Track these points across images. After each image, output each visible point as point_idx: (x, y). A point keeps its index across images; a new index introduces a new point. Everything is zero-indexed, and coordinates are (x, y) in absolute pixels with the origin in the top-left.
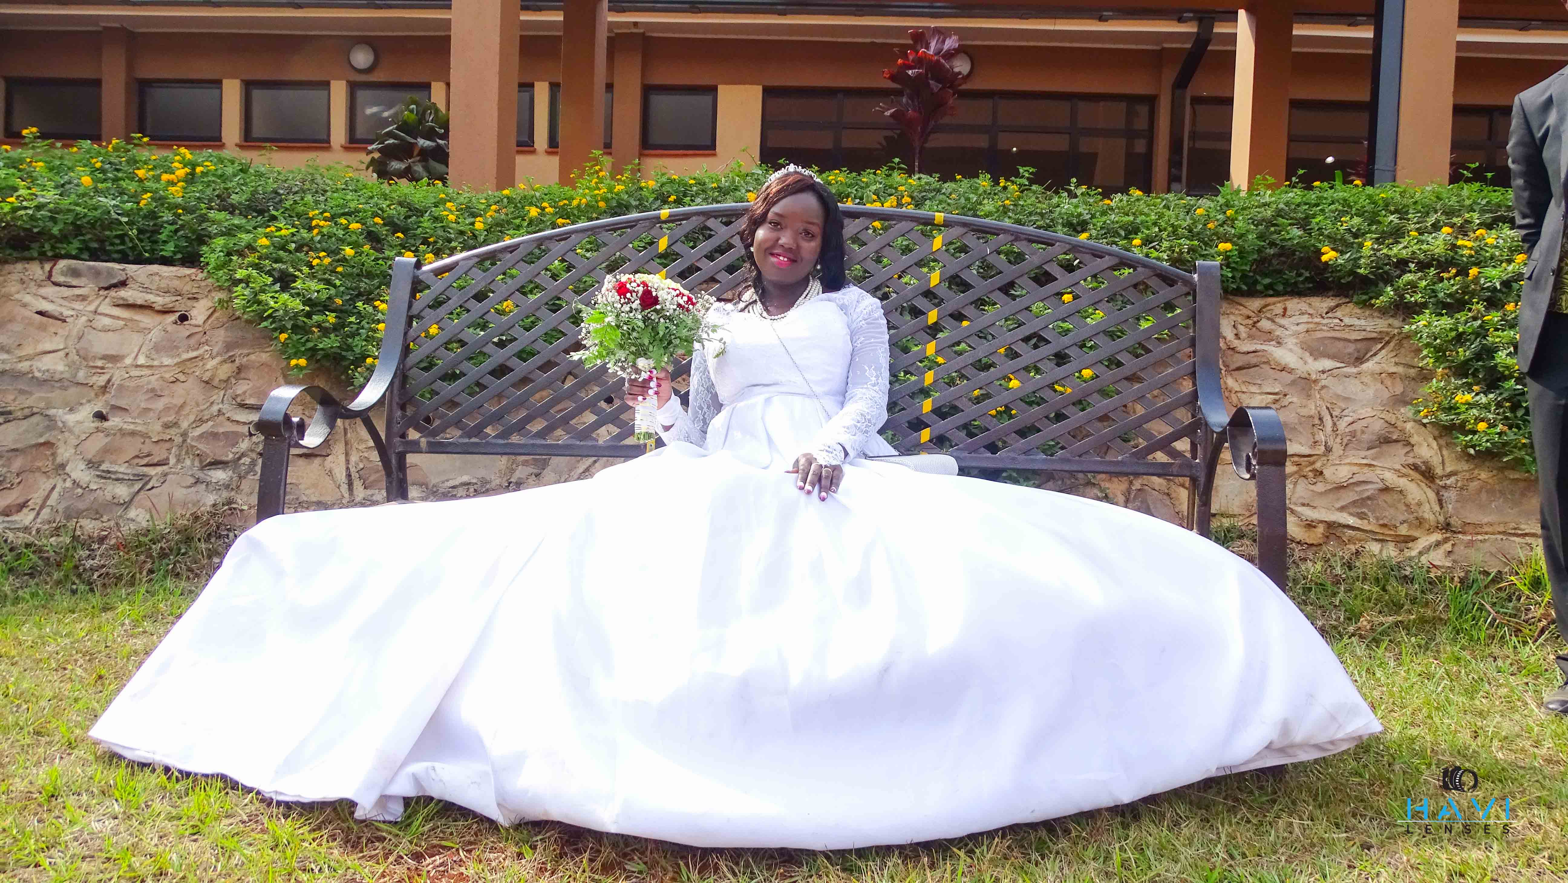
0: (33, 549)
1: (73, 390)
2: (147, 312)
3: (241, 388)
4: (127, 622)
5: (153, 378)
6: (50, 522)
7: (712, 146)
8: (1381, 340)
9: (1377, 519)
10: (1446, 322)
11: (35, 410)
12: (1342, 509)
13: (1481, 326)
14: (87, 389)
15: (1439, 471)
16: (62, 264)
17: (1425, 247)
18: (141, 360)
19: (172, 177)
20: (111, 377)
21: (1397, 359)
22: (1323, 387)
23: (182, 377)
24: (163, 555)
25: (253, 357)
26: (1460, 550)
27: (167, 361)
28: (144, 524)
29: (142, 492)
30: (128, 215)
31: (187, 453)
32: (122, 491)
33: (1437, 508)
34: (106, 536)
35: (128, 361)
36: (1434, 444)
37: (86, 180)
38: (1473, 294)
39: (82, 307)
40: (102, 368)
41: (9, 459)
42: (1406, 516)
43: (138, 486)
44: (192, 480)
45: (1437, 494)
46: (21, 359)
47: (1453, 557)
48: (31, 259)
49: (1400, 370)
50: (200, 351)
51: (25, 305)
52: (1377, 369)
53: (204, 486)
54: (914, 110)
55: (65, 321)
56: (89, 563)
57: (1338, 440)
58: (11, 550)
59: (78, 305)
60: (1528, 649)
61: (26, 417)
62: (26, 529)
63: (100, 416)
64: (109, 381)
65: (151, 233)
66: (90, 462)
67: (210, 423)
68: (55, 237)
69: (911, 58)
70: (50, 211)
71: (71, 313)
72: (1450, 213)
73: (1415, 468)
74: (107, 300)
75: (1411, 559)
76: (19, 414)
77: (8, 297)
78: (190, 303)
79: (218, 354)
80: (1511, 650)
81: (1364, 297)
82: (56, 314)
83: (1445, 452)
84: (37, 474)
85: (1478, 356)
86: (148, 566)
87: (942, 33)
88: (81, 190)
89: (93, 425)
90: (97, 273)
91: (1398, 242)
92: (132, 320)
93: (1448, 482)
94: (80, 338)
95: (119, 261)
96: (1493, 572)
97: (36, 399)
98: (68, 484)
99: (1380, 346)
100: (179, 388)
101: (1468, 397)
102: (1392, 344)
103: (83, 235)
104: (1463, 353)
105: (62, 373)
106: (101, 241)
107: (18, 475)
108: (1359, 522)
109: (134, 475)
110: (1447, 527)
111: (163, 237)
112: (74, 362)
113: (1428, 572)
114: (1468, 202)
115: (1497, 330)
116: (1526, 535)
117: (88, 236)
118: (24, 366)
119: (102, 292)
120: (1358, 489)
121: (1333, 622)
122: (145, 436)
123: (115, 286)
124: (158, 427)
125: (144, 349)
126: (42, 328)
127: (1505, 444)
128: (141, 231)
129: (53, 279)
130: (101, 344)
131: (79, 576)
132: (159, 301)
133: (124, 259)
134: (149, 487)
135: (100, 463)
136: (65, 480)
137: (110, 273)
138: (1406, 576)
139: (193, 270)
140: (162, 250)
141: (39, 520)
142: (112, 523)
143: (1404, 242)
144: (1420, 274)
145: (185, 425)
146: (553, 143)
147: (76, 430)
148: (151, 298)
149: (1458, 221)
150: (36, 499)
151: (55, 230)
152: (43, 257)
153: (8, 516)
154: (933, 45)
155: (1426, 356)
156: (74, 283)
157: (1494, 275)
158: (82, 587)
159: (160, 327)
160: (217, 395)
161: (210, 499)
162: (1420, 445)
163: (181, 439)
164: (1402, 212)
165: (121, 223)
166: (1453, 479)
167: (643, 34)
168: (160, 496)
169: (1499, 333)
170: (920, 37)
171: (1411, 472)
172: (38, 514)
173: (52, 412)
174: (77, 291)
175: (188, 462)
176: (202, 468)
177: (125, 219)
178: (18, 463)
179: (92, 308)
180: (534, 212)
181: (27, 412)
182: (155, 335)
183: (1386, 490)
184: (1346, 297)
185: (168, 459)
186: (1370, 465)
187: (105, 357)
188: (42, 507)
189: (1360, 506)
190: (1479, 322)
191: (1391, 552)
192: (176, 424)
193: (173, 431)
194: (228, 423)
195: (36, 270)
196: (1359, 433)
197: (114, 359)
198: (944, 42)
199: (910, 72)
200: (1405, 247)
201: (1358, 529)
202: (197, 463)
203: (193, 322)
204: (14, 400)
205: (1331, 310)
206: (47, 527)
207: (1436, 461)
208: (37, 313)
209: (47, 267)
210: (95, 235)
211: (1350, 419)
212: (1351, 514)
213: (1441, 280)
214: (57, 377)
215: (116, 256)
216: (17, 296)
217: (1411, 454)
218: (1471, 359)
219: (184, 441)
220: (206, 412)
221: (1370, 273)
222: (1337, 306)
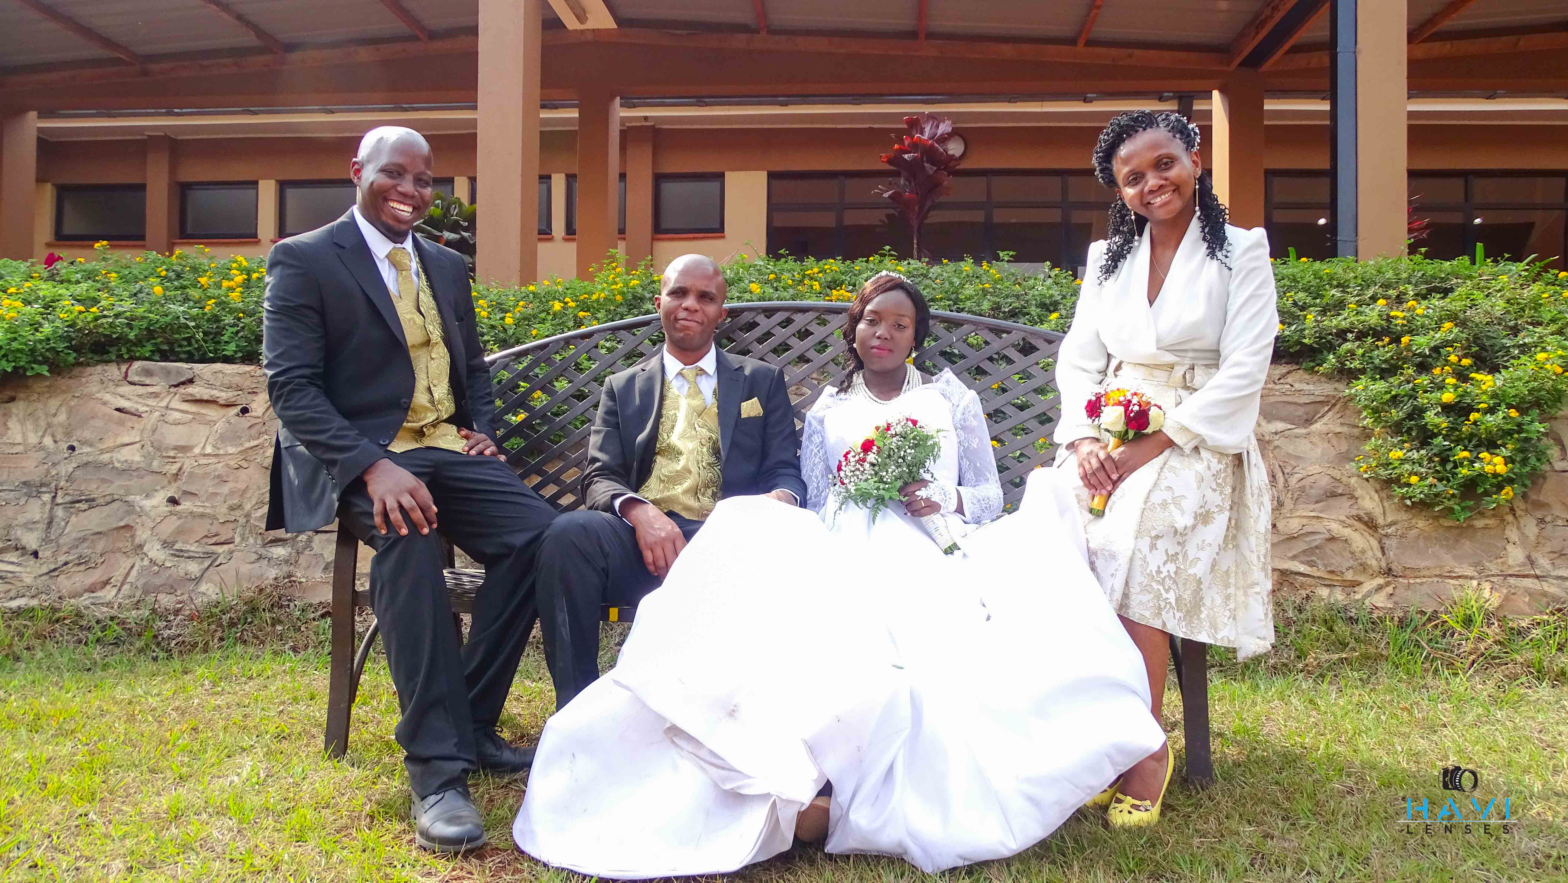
0: (116, 621)
1: (148, 479)
2: (212, 406)
4: (206, 682)
5: (219, 466)
6: (130, 597)
7: (721, 229)
8: (1330, 403)
9: (1325, 566)
10: (1380, 386)
11: (116, 497)
12: (1294, 558)
13: (1413, 389)
14: (160, 477)
15: (1381, 521)
16: (137, 365)
17: (1362, 318)
18: (209, 450)
19: (232, 283)
20: (183, 465)
21: (1342, 420)
22: (1276, 447)
23: (244, 464)
24: (232, 624)
26: (1400, 591)
27: (231, 450)
28: (214, 597)
29: (211, 568)
30: (195, 320)
31: (251, 532)
32: (194, 568)
33: (1379, 554)
34: (181, 608)
35: (197, 451)
36: (1376, 497)
37: (158, 290)
38: (1405, 360)
39: (155, 404)
40: (174, 458)
41: (93, 541)
42: (1351, 563)
43: (207, 563)
44: (255, 557)
45: (1380, 542)
46: (102, 452)
47: (1395, 598)
48: (109, 362)
49: (1345, 429)
50: (261, 440)
51: (105, 403)
52: (1325, 429)
53: (266, 561)
54: (911, 192)
55: (140, 416)
56: (166, 633)
57: (1289, 495)
58: (98, 622)
59: (152, 402)
60: (1458, 680)
61: (108, 504)
62: (109, 604)
63: (173, 501)
64: (180, 469)
65: (215, 335)
66: (165, 542)
68: (130, 341)
69: (906, 143)
70: (126, 318)
71: (145, 409)
72: (1386, 286)
73: (1359, 519)
74: (177, 396)
75: (1357, 601)
76: (101, 501)
77: (90, 396)
78: (250, 397)
80: (1443, 682)
81: (1312, 364)
82: (133, 410)
83: (1386, 504)
84: (118, 555)
85: (1410, 416)
86: (218, 634)
87: (936, 118)
88: (153, 298)
89: (167, 509)
90: (168, 373)
91: (1339, 314)
92: (198, 414)
93: (1389, 531)
94: (154, 431)
95: (186, 361)
96: (1429, 611)
97: (116, 487)
98: (146, 562)
99: (1326, 408)
100: (242, 474)
101: (1400, 454)
102: (1338, 407)
103: (155, 338)
104: (1396, 414)
105: (139, 463)
106: (170, 343)
107: (101, 555)
108: (1309, 569)
109: (204, 553)
110: (1389, 572)
111: (225, 338)
112: (149, 453)
113: (1371, 613)
114: (1404, 275)
115: (1426, 392)
116: (1460, 577)
117: (160, 340)
118: (106, 457)
119: (173, 390)
120: (1307, 539)
121: (1284, 661)
122: (214, 517)
123: (183, 383)
124: (224, 509)
125: (211, 440)
126: (121, 423)
127: (1437, 495)
128: (205, 333)
129: (129, 379)
130: (173, 436)
131: (158, 644)
132: (223, 396)
133: (190, 359)
134: (217, 563)
135: (174, 543)
136: (142, 559)
137: (179, 372)
138: (1351, 618)
139: (252, 367)
140: (224, 350)
141: (120, 596)
142: (186, 597)
143: (1345, 314)
144: (1357, 343)
145: (248, 507)
146: (570, 231)
147: (152, 514)
148: (216, 393)
149: (1392, 293)
150: (118, 576)
151: (132, 336)
152: (120, 359)
153: (93, 592)
154: (927, 129)
155: (1366, 417)
156: (147, 382)
157: (1422, 343)
158: (162, 655)
159: (224, 420)
161: (272, 573)
162: (1363, 498)
163: (245, 520)
164: (1343, 286)
165: (188, 327)
166: (1393, 528)
167: (653, 126)
168: (228, 570)
169: (1427, 395)
170: (915, 123)
171: (1355, 523)
172: (119, 590)
173: (131, 498)
174: (150, 389)
175: (251, 540)
176: (264, 545)
177: (193, 324)
178: (100, 546)
179: (164, 404)
180: (557, 306)
181: (108, 499)
182: (220, 426)
183: (1332, 539)
184: (1297, 364)
185: (233, 538)
186: (1318, 517)
187: (176, 448)
188: (122, 584)
189: (1310, 555)
190: (1411, 385)
191: (1339, 596)
192: (240, 506)
193: (238, 513)
195: (114, 371)
196: (1307, 488)
197: (184, 449)
198: (937, 127)
199: (906, 156)
200: (1345, 319)
201: (1308, 576)
202: (259, 541)
203: (254, 414)
204: (97, 488)
205: (1283, 376)
206: (127, 601)
207: (1377, 512)
208: (117, 410)
209: (124, 368)
210: (165, 338)
211: (1299, 476)
212: (1302, 563)
213: (1377, 347)
214: (134, 467)
215: (183, 356)
216: (98, 395)
217: (1355, 507)
218: (1404, 419)
219: (247, 521)
221: (1316, 343)
222: (1289, 372)
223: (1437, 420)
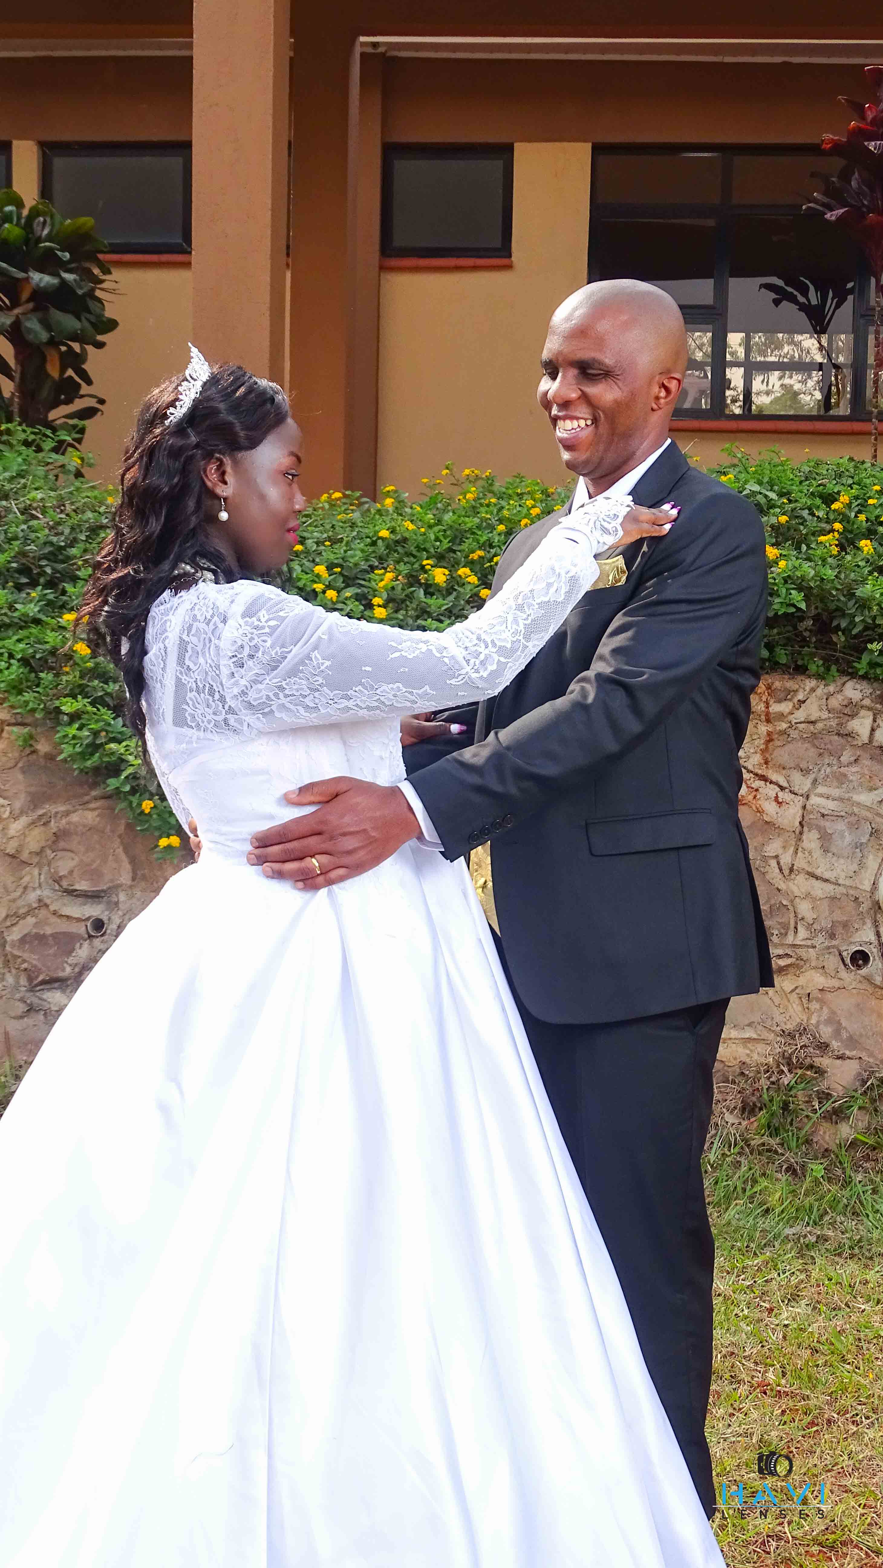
7: (506, 251)
69: (870, 115)
167: (383, 54)
199: (872, 146)
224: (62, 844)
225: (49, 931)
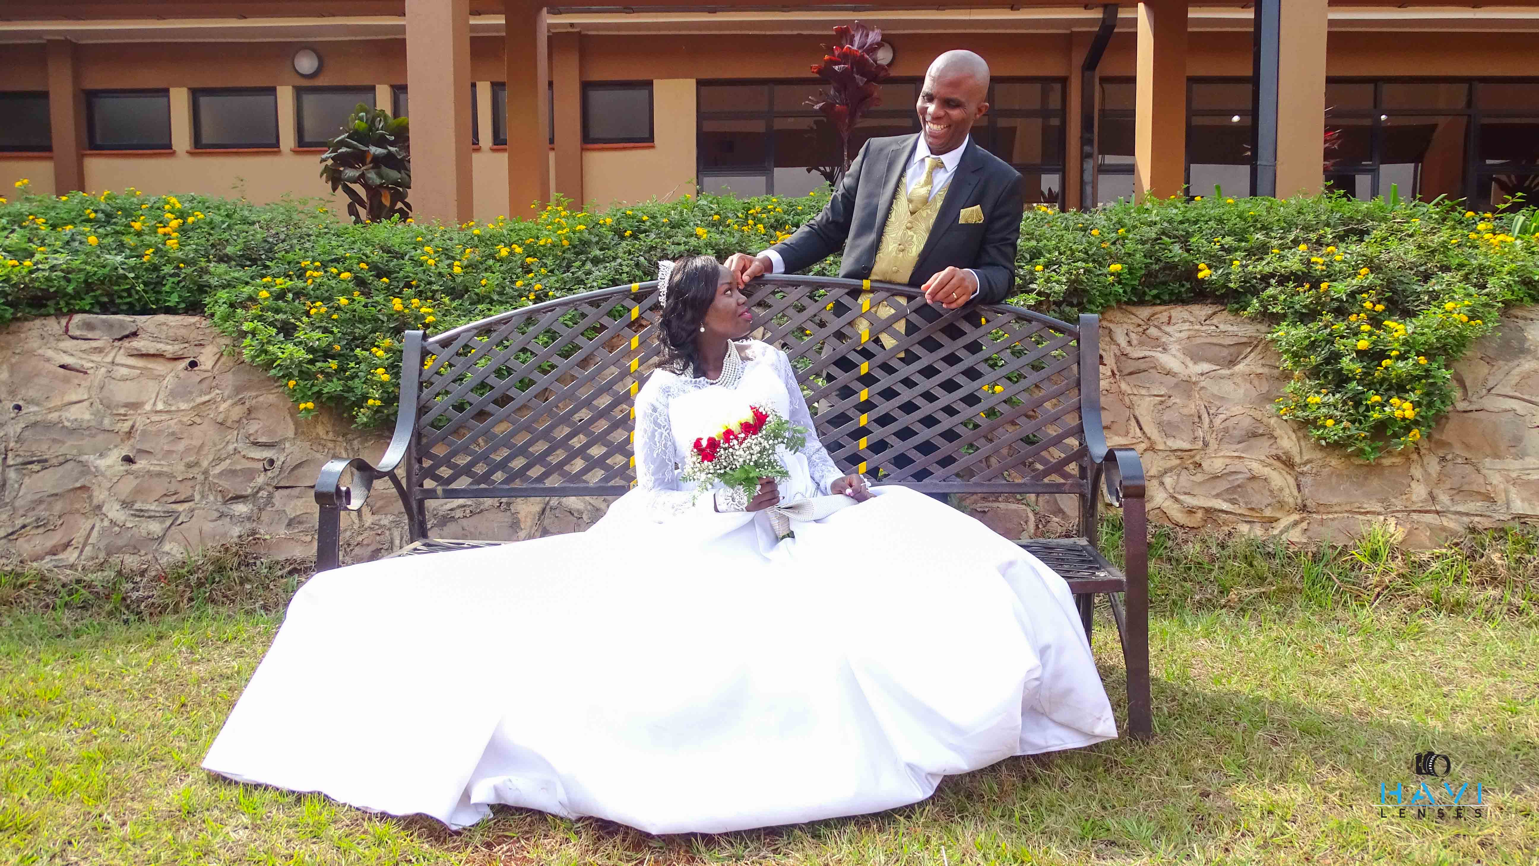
0: (83, 584)
1: (101, 437)
2: (161, 360)
3: (253, 427)
4: (184, 649)
5: (172, 422)
6: (93, 559)
7: (650, 138)
8: (1252, 344)
9: (1246, 503)
10: (1301, 331)
11: (69, 457)
12: (1217, 496)
13: (1330, 334)
14: (112, 435)
15: (1297, 460)
16: (77, 318)
17: (1284, 264)
18: (160, 406)
19: (167, 230)
20: (134, 423)
21: (1263, 361)
22: (1202, 388)
23: (198, 420)
24: (200, 584)
25: (261, 399)
26: (1315, 527)
27: (183, 406)
28: (179, 557)
29: (173, 528)
30: (133, 271)
31: (210, 489)
32: (156, 527)
33: (1295, 492)
34: (146, 569)
35: (148, 407)
36: (1294, 436)
37: (93, 240)
38: (1323, 305)
39: (99, 359)
40: (125, 415)
41: (50, 503)
42: (1270, 500)
43: (168, 522)
44: (217, 514)
45: (1296, 479)
46: (50, 410)
47: (1309, 533)
48: (46, 315)
49: (1266, 370)
50: (212, 395)
51: (48, 360)
52: (1247, 370)
53: (228, 519)
54: (841, 104)
55: (86, 373)
56: (135, 595)
57: (1214, 436)
58: (64, 586)
59: (96, 357)
60: (1365, 612)
61: (61, 464)
62: (72, 567)
63: (128, 460)
64: (133, 427)
65: (156, 286)
66: (124, 502)
67: (228, 461)
68: (69, 294)
69: (837, 53)
70: (62, 271)
71: (90, 365)
72: (1306, 228)
73: (1278, 458)
74: (122, 351)
75: (1274, 537)
76: (55, 461)
77: (31, 353)
78: (197, 349)
79: (229, 397)
80: (1351, 614)
81: (1236, 306)
82: (78, 367)
83: (1303, 443)
84: (77, 516)
85: (1327, 361)
86: (188, 594)
87: (865, 26)
88: (88, 249)
89: (122, 468)
90: (110, 326)
91: (1262, 259)
92: (146, 368)
93: (1305, 469)
94: (102, 388)
95: (127, 313)
96: (1340, 546)
97: (68, 447)
98: (106, 523)
99: (1249, 349)
100: (196, 430)
101: (1318, 399)
102: (1260, 348)
103: (93, 291)
104: (1314, 359)
105: (89, 421)
106: (109, 295)
107: (60, 517)
108: (1231, 506)
109: (164, 512)
110: (1304, 508)
111: (167, 288)
112: (98, 411)
113: (1287, 548)
114: (1324, 218)
115: (1342, 337)
116: (1368, 512)
117: (99, 292)
118: (54, 416)
119: (116, 344)
120: (1230, 478)
121: (1209, 596)
122: (171, 476)
123: (127, 337)
124: (181, 467)
125: (161, 396)
126: (66, 380)
127: (1349, 437)
128: (145, 284)
129: (70, 333)
130: (123, 393)
131: (128, 607)
132: (170, 349)
133: (131, 310)
134: (179, 522)
135: (133, 503)
136: (102, 520)
137: (122, 325)
138: (1269, 553)
139: (196, 319)
140: (166, 301)
141: (83, 557)
142: (150, 557)
143: (1268, 258)
144: (1280, 288)
145: (205, 464)
146: (499, 141)
147: (108, 473)
148: (162, 346)
149: (1313, 236)
150: (78, 538)
151: (70, 289)
152: (59, 314)
153: (55, 554)
154: (857, 39)
155: (1285, 361)
156: (90, 336)
157: (1340, 289)
158: (132, 617)
159: (173, 374)
160: (232, 435)
161: (236, 531)
162: (1282, 438)
163: (203, 477)
164: (1266, 228)
165: (126, 277)
166: (1308, 466)
167: (579, 33)
168: (191, 529)
169: (1344, 340)
170: (844, 33)
171: (1274, 462)
172: (82, 551)
173: (84, 458)
174: (94, 344)
175: (211, 498)
176: (225, 503)
177: (132, 275)
178: (58, 507)
179: (109, 359)
180: (504, 252)
181: (61, 459)
182: (169, 381)
183: (1253, 478)
184: (1222, 304)
185: (193, 495)
186: (1240, 457)
187: (127, 405)
188: (84, 546)
189: (1233, 493)
190: (1329, 330)
191: (1258, 531)
192: (197, 464)
193: (195, 470)
194: (244, 460)
195: (53, 325)
196: (1231, 430)
197: (135, 406)
198: (867, 35)
199: (836, 68)
200: (1268, 263)
201: (1231, 513)
202: (220, 498)
203: (203, 367)
204: (49, 448)
205: (1210, 317)
206: (90, 563)
207: (1295, 451)
208: (62, 366)
209: (64, 322)
210: (104, 290)
211: (1223, 417)
212: (1225, 500)
213: (1298, 293)
214: (85, 425)
215: (125, 307)
216: (40, 351)
217: (1274, 447)
218: (1321, 364)
219: (206, 479)
220: (223, 451)
221: (1240, 287)
222: (1214, 314)
223: (1352, 366)
224: (253, 416)
225: (239, 467)
